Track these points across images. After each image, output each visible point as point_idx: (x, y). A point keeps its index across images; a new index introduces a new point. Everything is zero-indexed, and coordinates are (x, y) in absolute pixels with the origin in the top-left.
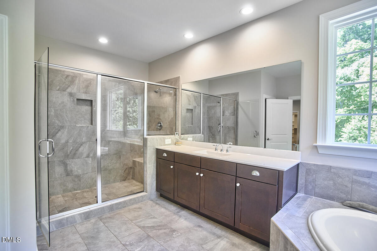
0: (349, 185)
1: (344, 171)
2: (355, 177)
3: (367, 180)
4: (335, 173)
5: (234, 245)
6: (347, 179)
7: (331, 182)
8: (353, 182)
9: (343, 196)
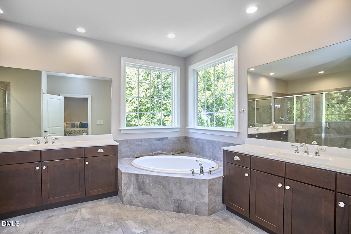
0: (135, 147)
1: (132, 141)
2: (137, 143)
3: (140, 143)
4: (129, 143)
5: (91, 208)
6: (134, 144)
7: (128, 148)
8: (137, 145)
9: (133, 154)
